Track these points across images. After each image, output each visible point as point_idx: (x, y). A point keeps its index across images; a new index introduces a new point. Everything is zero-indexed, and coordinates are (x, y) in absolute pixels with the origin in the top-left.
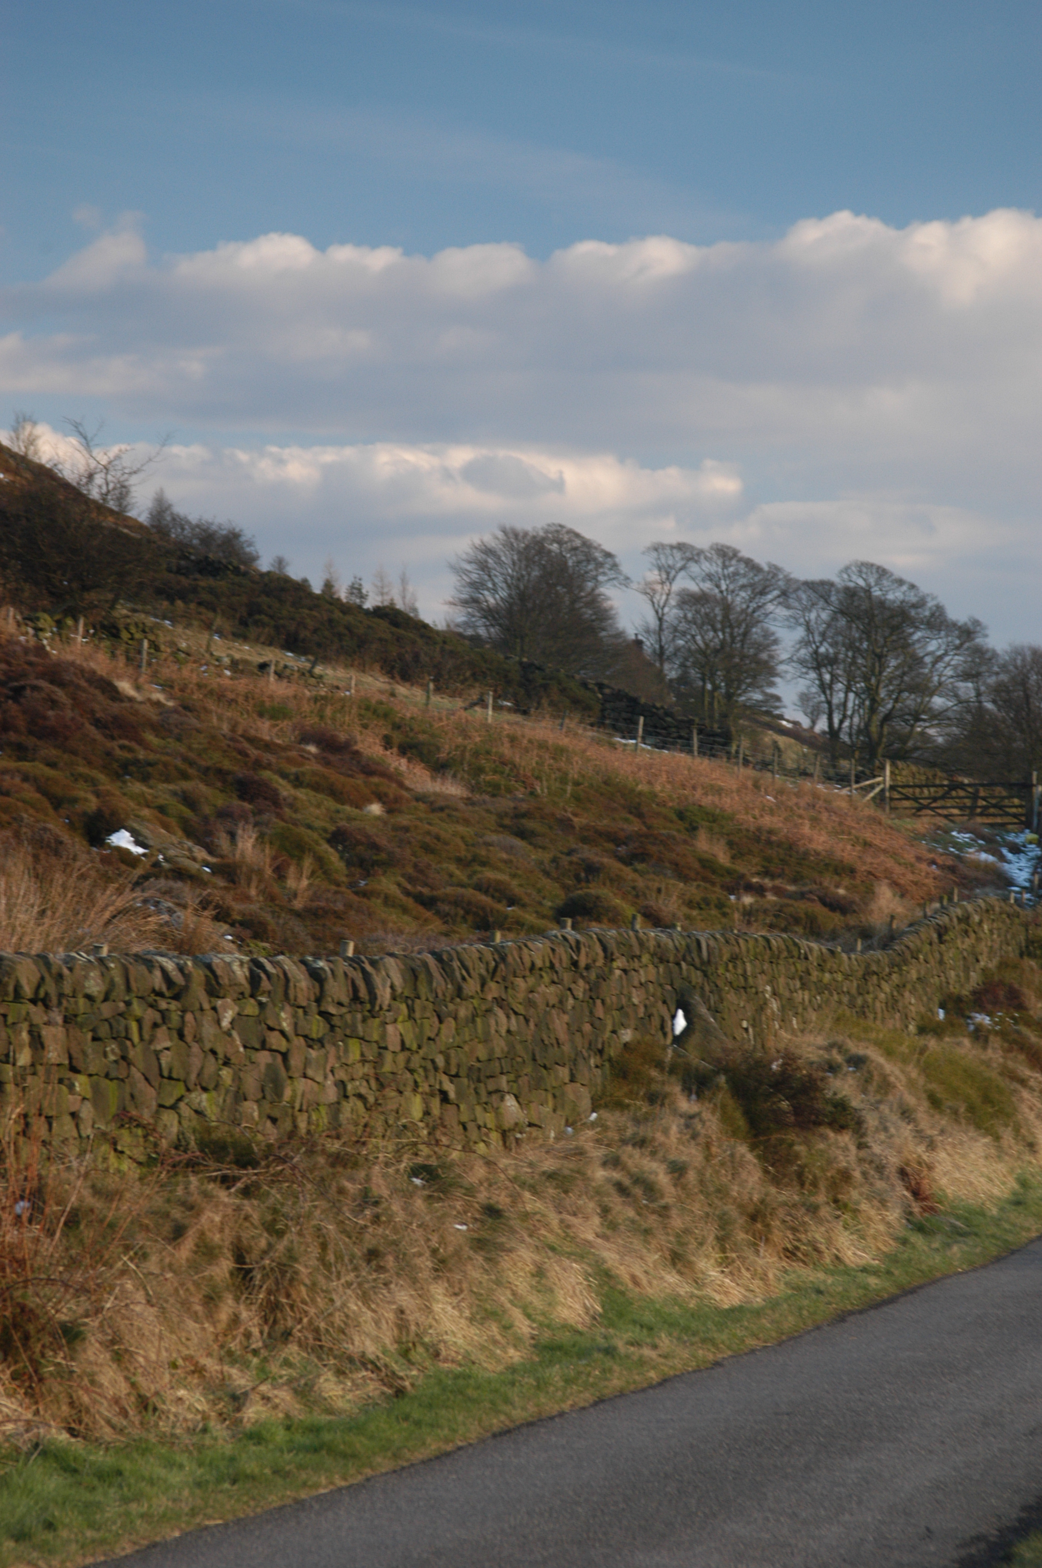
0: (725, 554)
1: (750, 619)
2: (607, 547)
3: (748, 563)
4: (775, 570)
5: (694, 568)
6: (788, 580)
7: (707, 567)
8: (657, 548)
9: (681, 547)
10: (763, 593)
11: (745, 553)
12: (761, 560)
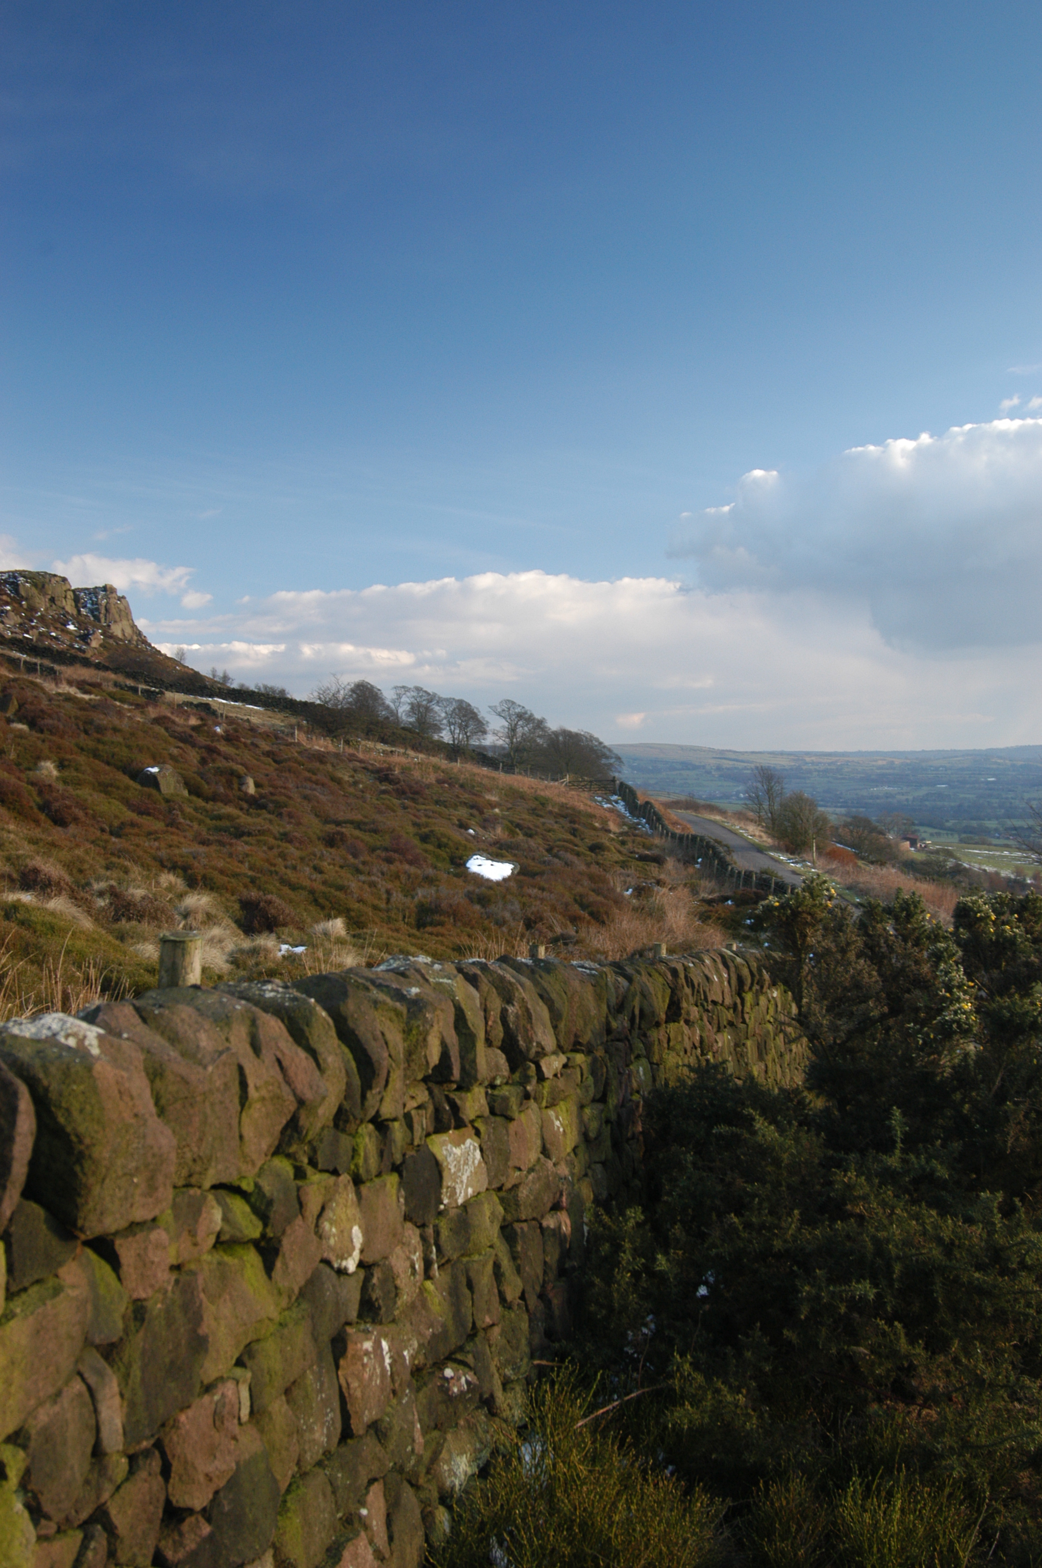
0: (418, 689)
1: (428, 709)
2: (379, 687)
3: (426, 692)
4: (435, 695)
5: (408, 694)
6: (439, 698)
7: (413, 694)
8: (396, 688)
9: (403, 687)
10: (431, 702)
11: (425, 689)
12: (430, 691)
